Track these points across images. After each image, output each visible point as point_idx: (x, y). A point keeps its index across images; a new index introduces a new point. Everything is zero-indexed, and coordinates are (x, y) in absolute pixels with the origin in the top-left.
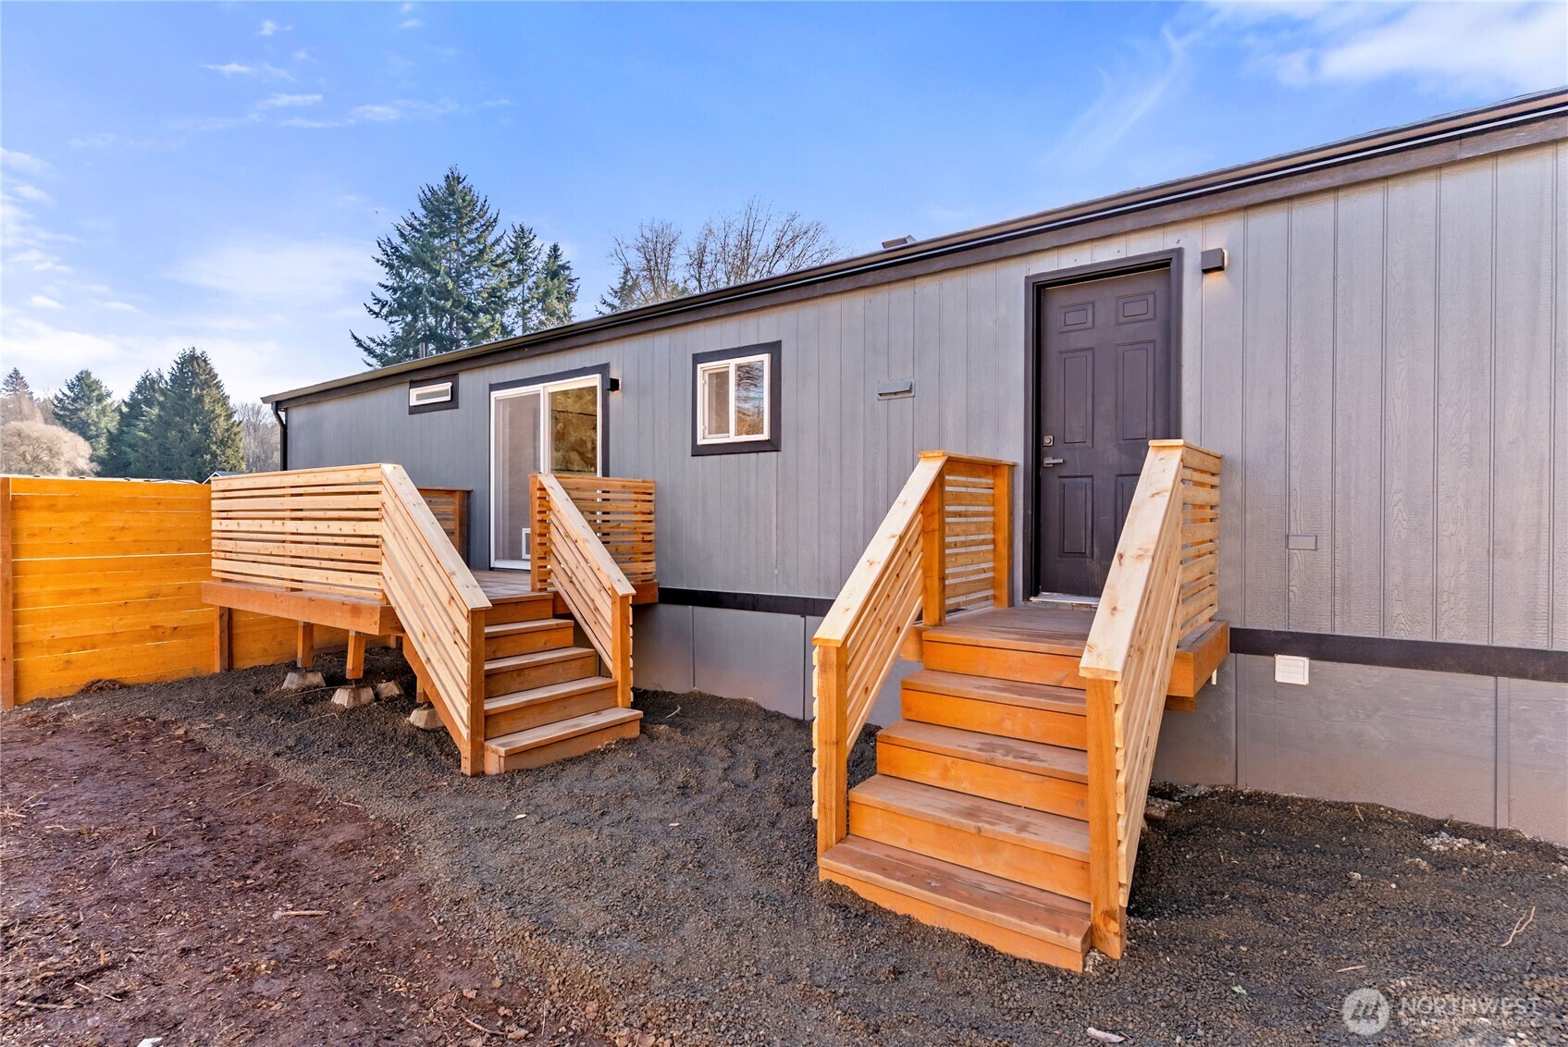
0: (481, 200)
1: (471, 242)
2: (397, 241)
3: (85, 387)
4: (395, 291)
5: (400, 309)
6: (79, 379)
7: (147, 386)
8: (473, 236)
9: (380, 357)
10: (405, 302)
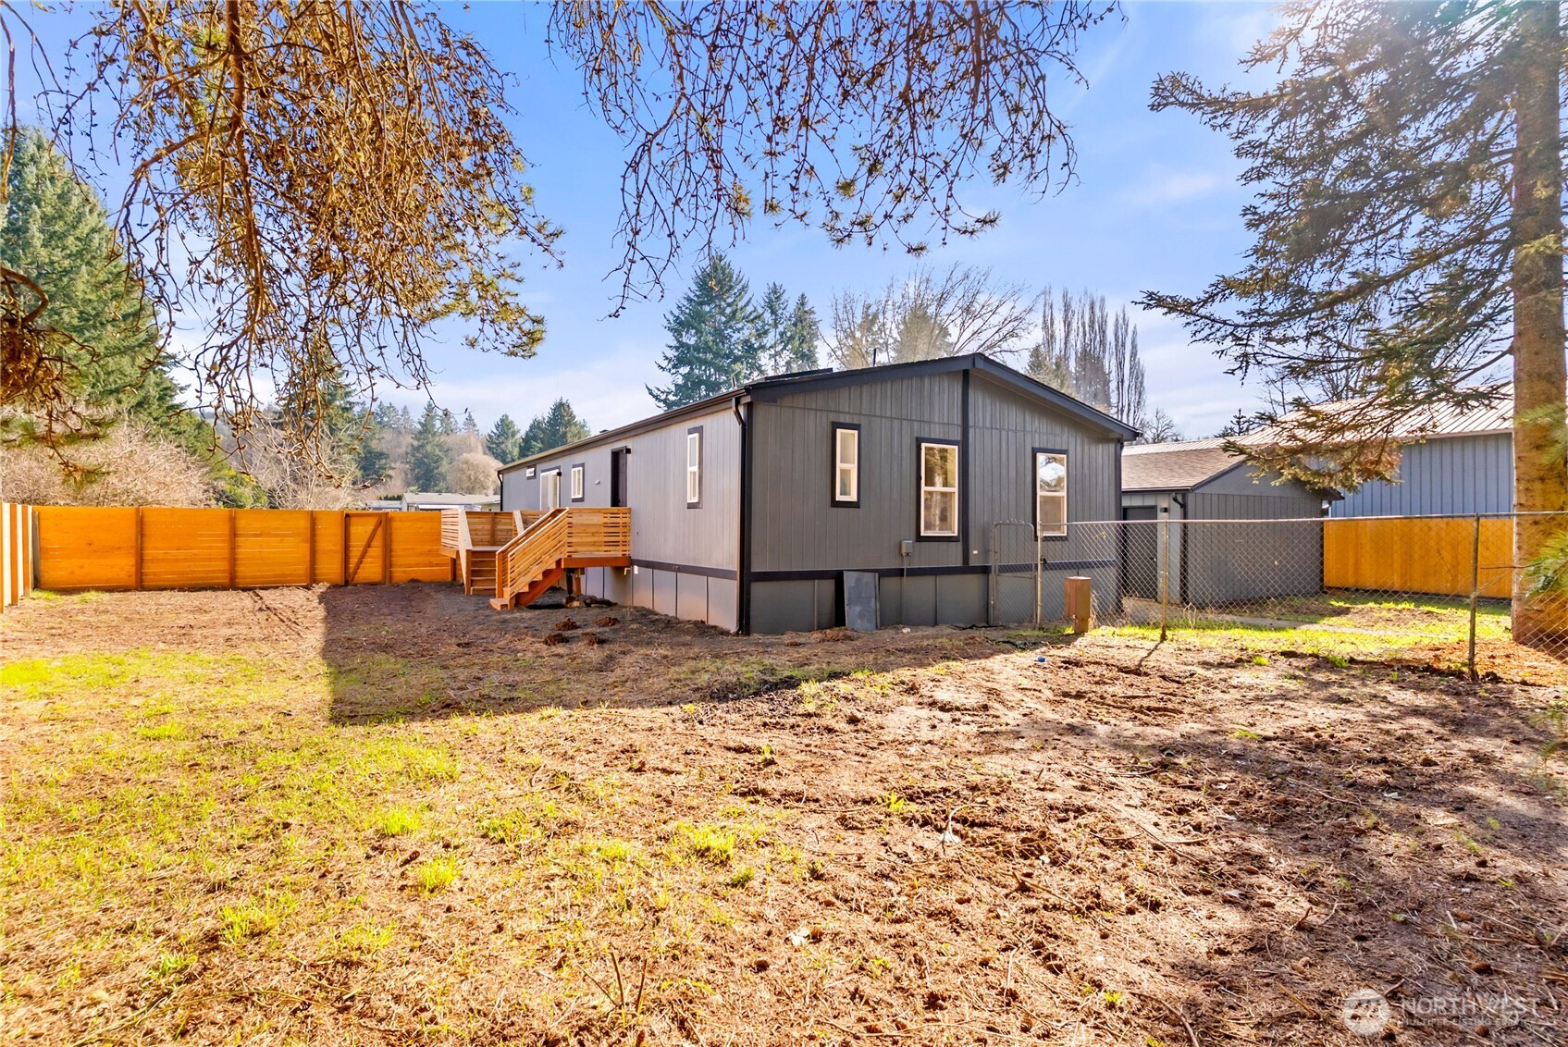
0: (736, 272)
1: (729, 305)
2: (677, 312)
3: (505, 426)
4: (677, 348)
5: (680, 362)
6: (502, 421)
7: (536, 426)
8: (730, 300)
9: (665, 401)
10: (683, 356)
